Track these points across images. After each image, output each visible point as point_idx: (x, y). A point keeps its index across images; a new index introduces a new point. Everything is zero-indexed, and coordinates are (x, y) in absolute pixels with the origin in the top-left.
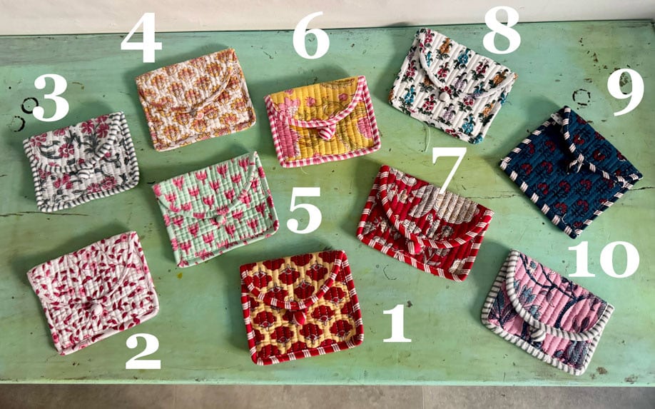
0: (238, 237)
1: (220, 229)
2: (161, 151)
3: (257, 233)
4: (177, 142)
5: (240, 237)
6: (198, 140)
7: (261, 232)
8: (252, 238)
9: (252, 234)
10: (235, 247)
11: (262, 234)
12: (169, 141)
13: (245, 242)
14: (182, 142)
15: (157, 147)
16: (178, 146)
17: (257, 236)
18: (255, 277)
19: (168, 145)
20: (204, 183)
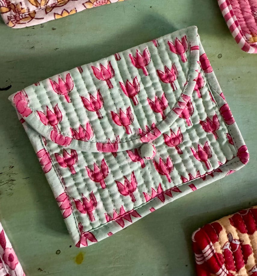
0: (179, 178)
1: (147, 168)
2: (18, 26)
3: (211, 170)
4: (47, 10)
5: (183, 178)
6: (89, 6)
7: (217, 166)
8: (204, 178)
9: (203, 172)
10: (177, 197)
11: (219, 171)
12: (32, 8)
13: (192, 186)
14: (59, 11)
15: (9, 18)
16: (52, 18)
17: (212, 175)
18: (226, 252)
19: (32, 16)
20: (110, 86)
